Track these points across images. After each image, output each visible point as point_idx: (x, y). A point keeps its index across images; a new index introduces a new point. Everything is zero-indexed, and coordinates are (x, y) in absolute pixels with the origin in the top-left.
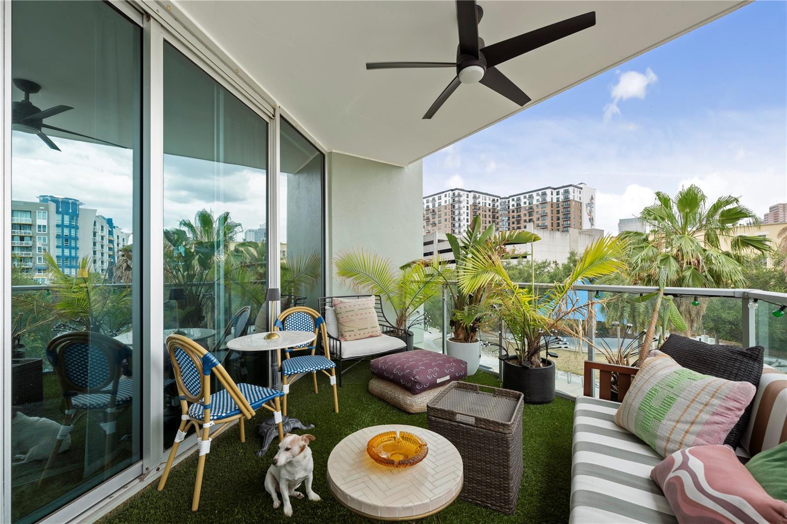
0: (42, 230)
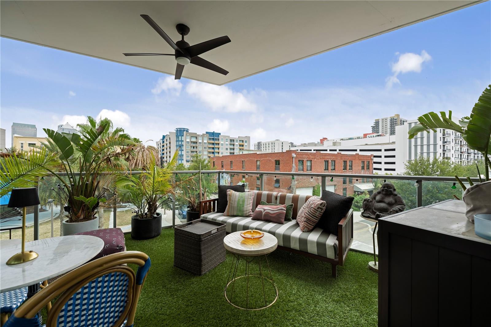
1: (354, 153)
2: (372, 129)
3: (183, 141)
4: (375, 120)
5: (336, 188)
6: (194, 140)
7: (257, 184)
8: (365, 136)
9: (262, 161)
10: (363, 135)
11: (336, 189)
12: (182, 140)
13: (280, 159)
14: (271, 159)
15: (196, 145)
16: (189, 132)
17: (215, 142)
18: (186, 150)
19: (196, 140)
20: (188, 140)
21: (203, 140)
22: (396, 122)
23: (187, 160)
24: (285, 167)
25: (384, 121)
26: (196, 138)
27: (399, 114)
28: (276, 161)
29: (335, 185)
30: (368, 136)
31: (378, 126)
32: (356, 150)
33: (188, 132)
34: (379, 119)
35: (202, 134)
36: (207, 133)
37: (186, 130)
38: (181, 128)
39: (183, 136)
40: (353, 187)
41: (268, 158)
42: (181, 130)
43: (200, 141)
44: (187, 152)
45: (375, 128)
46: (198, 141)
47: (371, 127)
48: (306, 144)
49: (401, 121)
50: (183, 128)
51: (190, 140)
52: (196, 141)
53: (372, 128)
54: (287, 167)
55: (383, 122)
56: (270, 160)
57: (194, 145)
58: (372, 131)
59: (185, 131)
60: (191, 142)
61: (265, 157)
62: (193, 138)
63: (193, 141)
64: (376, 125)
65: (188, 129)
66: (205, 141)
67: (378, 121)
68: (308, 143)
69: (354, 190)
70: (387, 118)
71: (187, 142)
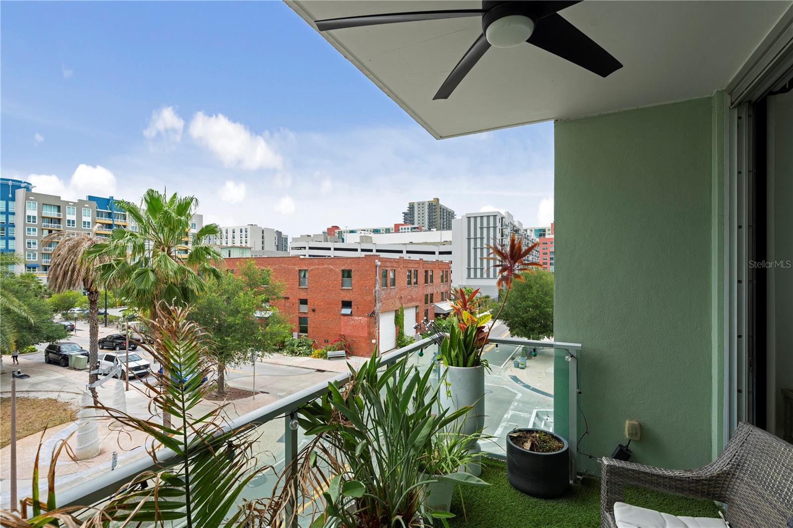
0: (32, 221)
1: (396, 256)
2: (404, 218)
3: (13, 214)
4: (409, 203)
5: (418, 311)
6: (53, 213)
7: (301, 313)
8: (397, 228)
9: (311, 270)
10: (394, 226)
11: (418, 313)
12: (10, 210)
13: (353, 267)
14: (332, 267)
15: (60, 227)
16: (34, 191)
17: (115, 223)
18: (25, 237)
19: (56, 213)
20: (32, 212)
21: (79, 216)
22: (435, 209)
23: (29, 264)
24: (363, 282)
25: (421, 206)
26: (56, 209)
27: (438, 198)
28: (343, 271)
29: (417, 307)
30: (400, 227)
31: (413, 214)
32: (401, 252)
33: (31, 190)
34: (414, 203)
35: (77, 201)
36: (91, 198)
37: (23, 185)
38: (9, 180)
39: (13, 199)
40: (433, 308)
41: (325, 266)
42: (8, 185)
43: (72, 217)
44: (29, 243)
45: (409, 217)
46: (65, 216)
47: (403, 213)
48: (310, 236)
49: (441, 209)
50: (13, 181)
51: (40, 212)
52: (59, 215)
53: (403, 215)
54: (367, 282)
55: (419, 208)
56: (331, 270)
57: (52, 226)
58: (404, 220)
59: (20, 187)
60: (43, 217)
61: (319, 264)
62: (48, 208)
63: (50, 216)
64: (410, 211)
65: (30, 184)
66: (88, 219)
67: (413, 205)
68: (314, 235)
69: (435, 312)
70: (425, 202)
71: (29, 217)
